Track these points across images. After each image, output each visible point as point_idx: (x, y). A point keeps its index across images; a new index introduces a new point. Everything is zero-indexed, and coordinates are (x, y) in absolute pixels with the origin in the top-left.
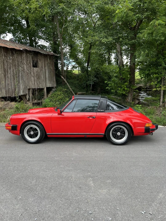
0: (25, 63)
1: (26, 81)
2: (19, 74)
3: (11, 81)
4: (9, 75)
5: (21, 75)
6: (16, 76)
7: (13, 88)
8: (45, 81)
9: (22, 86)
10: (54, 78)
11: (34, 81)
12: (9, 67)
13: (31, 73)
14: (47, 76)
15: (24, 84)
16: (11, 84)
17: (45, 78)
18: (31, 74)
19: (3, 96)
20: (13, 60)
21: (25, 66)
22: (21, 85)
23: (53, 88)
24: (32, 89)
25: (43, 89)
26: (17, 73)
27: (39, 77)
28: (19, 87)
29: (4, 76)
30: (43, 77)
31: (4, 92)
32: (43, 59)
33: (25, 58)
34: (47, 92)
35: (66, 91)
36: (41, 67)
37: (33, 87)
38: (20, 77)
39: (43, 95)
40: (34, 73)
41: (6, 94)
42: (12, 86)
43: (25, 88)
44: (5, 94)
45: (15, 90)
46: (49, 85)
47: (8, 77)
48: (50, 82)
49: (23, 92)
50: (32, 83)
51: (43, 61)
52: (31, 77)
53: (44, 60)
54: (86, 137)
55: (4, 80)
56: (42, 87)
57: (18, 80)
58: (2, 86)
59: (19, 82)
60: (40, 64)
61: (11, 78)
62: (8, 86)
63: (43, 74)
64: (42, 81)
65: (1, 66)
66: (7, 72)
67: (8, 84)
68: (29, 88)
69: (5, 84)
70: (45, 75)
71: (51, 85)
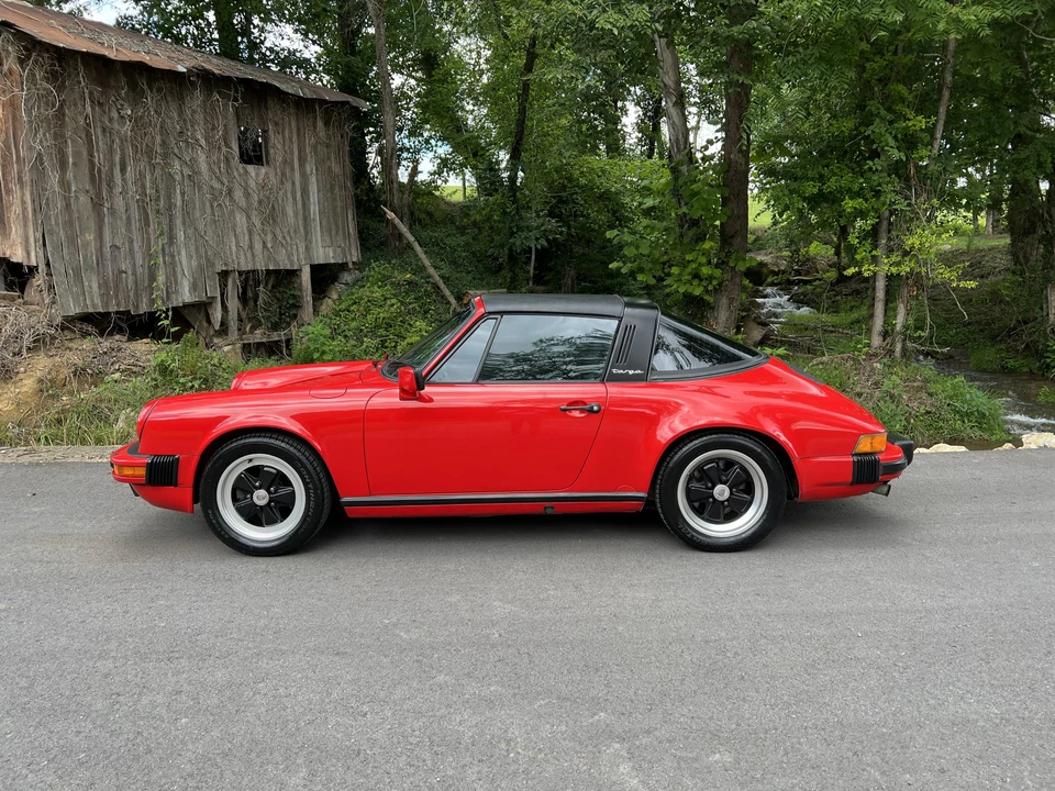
0: (203, 142)
1: (210, 232)
2: (169, 197)
3: (129, 230)
4: (119, 203)
5: (179, 203)
6: (156, 209)
7: (139, 270)
8: (306, 233)
9: (190, 257)
10: (350, 217)
11: (250, 234)
12: (117, 158)
13: (230, 192)
14: (314, 208)
15: (197, 249)
16: (131, 250)
17: (306, 218)
18: (232, 199)
19: (91, 310)
20: (139, 123)
21: (202, 158)
22: (183, 253)
23: (343, 267)
24: (240, 273)
25: (292, 274)
26: (163, 193)
27: (272, 216)
28: (173, 263)
29: (90, 206)
30: (296, 215)
31: (95, 286)
32: (293, 124)
33: (200, 117)
34: (313, 291)
35: (410, 283)
36: (285, 161)
37: (242, 260)
38: (178, 213)
39: (297, 306)
40: (247, 195)
41: (105, 296)
42: (133, 258)
43: (200, 267)
44: (98, 301)
45: (153, 278)
46: (324, 254)
47: (112, 211)
48: (327, 238)
49: (194, 287)
50: (237, 245)
51: (294, 131)
52: (233, 211)
53: (298, 129)
54: (549, 511)
55: (92, 224)
56: (292, 262)
57: (166, 229)
58: (85, 257)
59: (172, 238)
60: (277, 146)
61: (129, 219)
62: (114, 259)
63: (294, 198)
64: (289, 232)
65: (77, 154)
66: (109, 185)
67: (115, 247)
68: (224, 268)
69: (96, 245)
70: (305, 206)
71: (334, 252)
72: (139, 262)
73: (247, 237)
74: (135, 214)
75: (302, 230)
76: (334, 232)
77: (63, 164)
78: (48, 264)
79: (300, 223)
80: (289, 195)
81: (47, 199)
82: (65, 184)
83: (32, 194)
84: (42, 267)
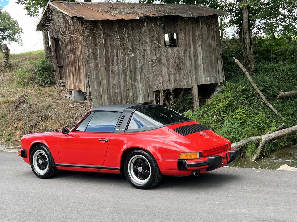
0: (149, 42)
1: (151, 76)
2: (134, 64)
3: (119, 78)
4: (116, 69)
5: (138, 66)
6: (130, 69)
7: (122, 92)
8: (196, 72)
9: (142, 86)
10: (219, 63)
11: (169, 75)
12: (115, 53)
13: (160, 59)
14: (200, 61)
15: (145, 83)
16: (120, 86)
17: (196, 67)
18: (161, 63)
21: (148, 48)
22: (140, 85)
23: (215, 85)
24: (164, 91)
25: (188, 90)
26: (132, 63)
28: (136, 89)
29: (105, 71)
30: (191, 65)
31: (106, 99)
32: (190, 28)
33: (148, 32)
34: (199, 96)
36: (186, 44)
37: (165, 86)
38: (138, 70)
39: (191, 102)
40: (168, 60)
42: (120, 88)
43: (147, 89)
46: (205, 80)
47: (113, 72)
48: (207, 73)
49: (144, 97)
50: (163, 80)
51: (191, 31)
52: (161, 67)
55: (106, 78)
56: (189, 85)
57: (133, 77)
58: (103, 89)
59: (135, 80)
60: (182, 41)
61: (119, 74)
62: (113, 89)
63: (190, 59)
64: (187, 73)
65: (101, 54)
66: (112, 63)
67: (114, 84)
68: (157, 89)
69: (107, 84)
70: (196, 61)
71: (210, 79)
72: (122, 88)
73: (167, 77)
74: (121, 72)
75: (194, 71)
76: (210, 70)
77: (96, 58)
78: (90, 92)
79: (193, 68)
80: (188, 57)
81: (91, 70)
82: (96, 65)
83: (85, 69)
84: (88, 93)
